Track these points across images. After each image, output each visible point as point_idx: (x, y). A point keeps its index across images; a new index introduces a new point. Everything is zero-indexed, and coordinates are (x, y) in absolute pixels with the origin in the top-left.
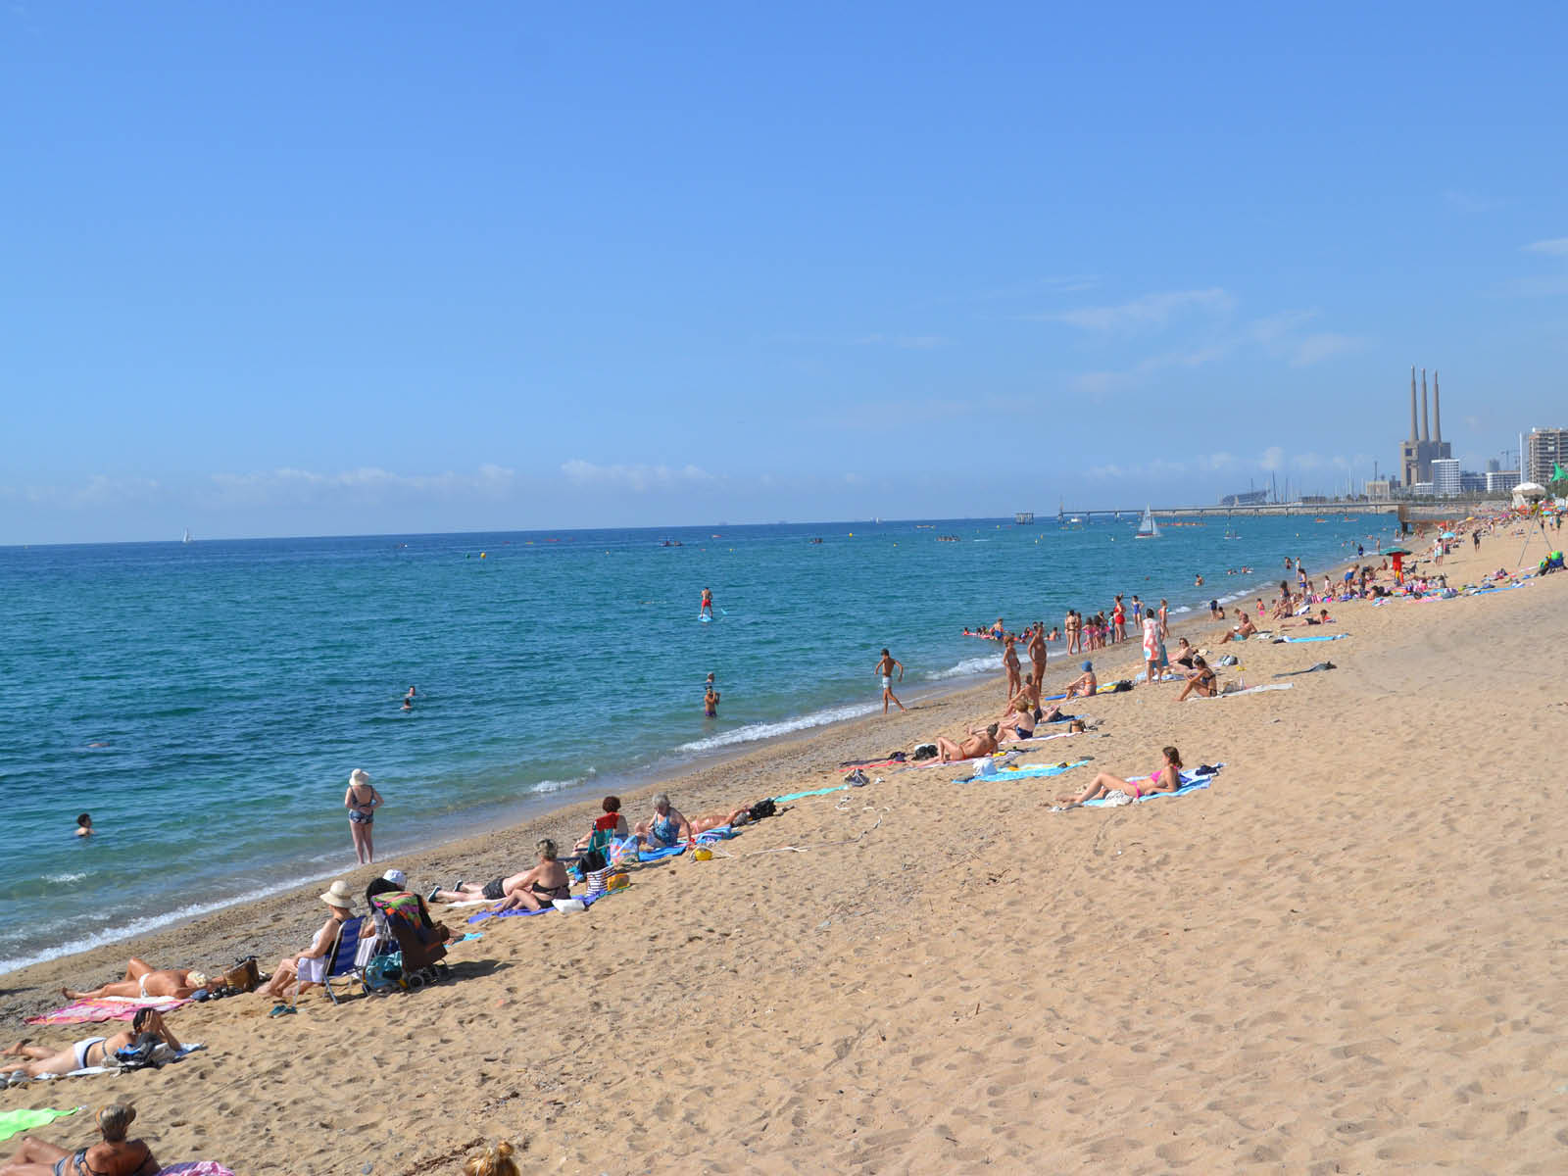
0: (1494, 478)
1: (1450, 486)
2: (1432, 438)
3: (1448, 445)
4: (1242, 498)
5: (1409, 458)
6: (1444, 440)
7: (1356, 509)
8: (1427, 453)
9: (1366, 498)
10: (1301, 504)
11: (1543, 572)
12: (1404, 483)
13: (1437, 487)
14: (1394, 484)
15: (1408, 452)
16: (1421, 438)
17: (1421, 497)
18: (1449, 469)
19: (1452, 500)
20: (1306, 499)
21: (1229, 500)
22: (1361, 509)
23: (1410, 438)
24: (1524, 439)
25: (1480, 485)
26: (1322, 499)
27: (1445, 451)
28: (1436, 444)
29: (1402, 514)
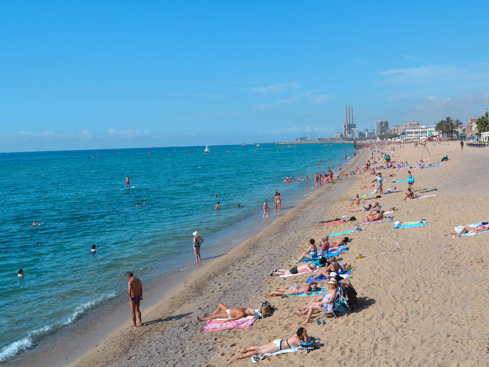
0: (368, 133)
1: (356, 136)
2: (351, 123)
3: (355, 125)
4: (300, 139)
5: (345, 128)
6: (354, 123)
7: (333, 142)
8: (350, 127)
9: (335, 139)
10: (318, 141)
11: (443, 161)
12: (344, 135)
13: (353, 136)
14: (341, 135)
15: (345, 127)
16: (348, 123)
17: (350, 139)
18: (356, 131)
19: (358, 139)
20: (319, 139)
21: (297, 139)
22: (334, 142)
23: (345, 123)
24: (376, 123)
25: (364, 135)
26: (323, 139)
27: (354, 126)
28: (352, 124)
29: (355, 143)
